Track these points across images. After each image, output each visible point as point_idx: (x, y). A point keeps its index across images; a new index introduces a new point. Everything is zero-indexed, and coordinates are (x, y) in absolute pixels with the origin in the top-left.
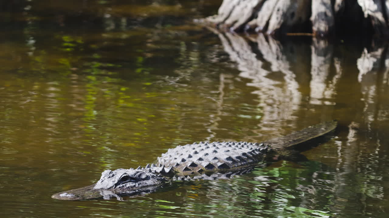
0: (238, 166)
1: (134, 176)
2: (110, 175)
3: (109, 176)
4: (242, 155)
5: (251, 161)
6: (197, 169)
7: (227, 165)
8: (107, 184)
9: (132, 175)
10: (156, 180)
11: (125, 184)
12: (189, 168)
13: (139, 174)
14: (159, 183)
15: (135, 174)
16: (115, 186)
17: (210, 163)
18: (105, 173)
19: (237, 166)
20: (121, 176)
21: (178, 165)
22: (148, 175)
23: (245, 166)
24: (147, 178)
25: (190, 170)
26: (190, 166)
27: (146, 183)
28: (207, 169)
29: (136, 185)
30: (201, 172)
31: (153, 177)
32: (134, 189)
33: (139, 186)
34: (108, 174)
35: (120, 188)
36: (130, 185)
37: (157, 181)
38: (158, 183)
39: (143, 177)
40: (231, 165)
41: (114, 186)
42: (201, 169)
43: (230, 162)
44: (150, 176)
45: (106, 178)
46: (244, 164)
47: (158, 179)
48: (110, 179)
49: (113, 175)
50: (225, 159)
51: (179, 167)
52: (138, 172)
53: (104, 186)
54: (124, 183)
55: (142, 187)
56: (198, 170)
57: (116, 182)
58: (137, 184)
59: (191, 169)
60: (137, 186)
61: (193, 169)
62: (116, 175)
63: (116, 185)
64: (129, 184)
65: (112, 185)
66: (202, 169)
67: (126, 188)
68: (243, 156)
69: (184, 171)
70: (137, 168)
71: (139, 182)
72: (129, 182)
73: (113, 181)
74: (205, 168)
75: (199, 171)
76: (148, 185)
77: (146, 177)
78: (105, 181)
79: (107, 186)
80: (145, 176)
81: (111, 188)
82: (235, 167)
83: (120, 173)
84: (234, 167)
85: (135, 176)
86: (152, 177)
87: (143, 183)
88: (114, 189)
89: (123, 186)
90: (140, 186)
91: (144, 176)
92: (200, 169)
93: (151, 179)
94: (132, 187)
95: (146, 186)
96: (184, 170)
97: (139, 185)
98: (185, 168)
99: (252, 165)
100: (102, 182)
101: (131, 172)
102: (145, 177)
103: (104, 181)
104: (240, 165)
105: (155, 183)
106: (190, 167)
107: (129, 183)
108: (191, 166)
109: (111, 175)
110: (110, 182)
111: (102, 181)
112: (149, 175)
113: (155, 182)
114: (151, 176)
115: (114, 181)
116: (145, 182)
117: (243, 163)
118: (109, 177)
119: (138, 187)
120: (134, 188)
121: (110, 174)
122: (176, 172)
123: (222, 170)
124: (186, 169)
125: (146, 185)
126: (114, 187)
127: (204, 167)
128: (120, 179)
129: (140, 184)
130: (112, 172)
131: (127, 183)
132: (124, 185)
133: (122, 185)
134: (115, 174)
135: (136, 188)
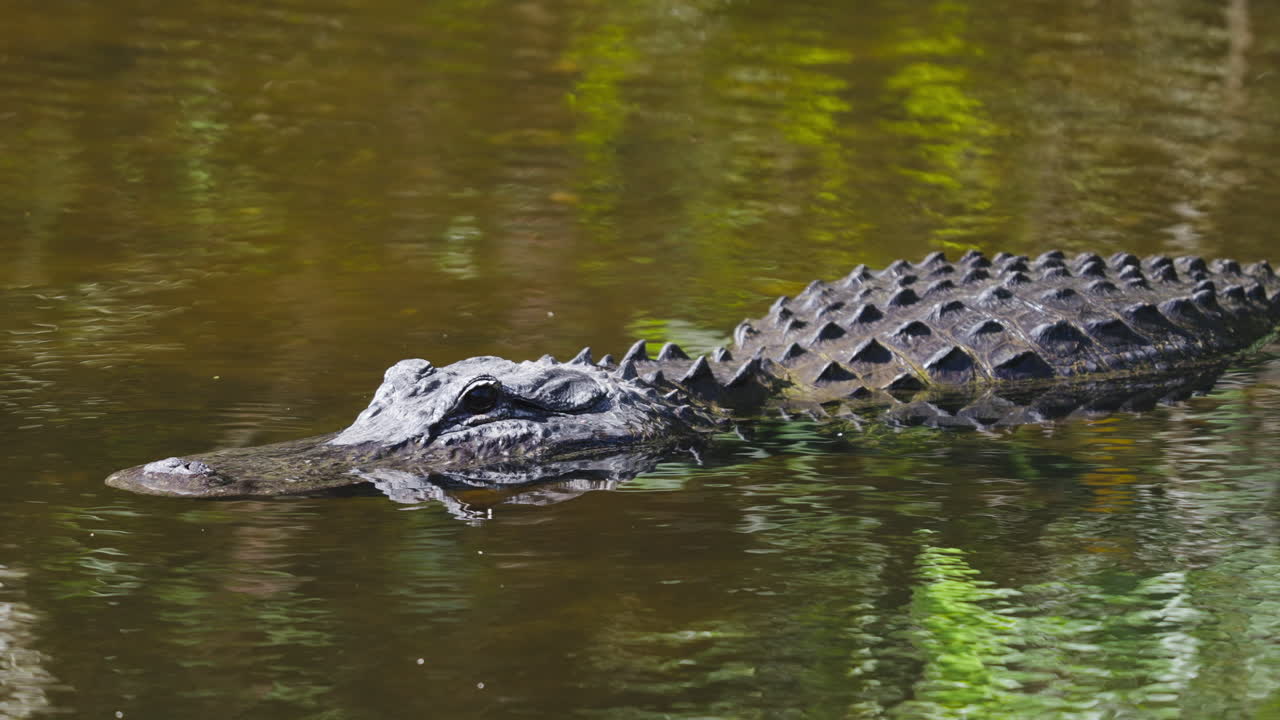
0: (1099, 370)
1: (533, 391)
2: (418, 384)
3: (411, 390)
6: (886, 375)
7: (1044, 363)
8: (393, 425)
9: (520, 388)
10: (644, 416)
11: (479, 427)
12: (850, 370)
13: (557, 382)
14: (656, 428)
15: (540, 383)
16: (427, 436)
17: (957, 350)
18: (399, 372)
19: (1094, 366)
20: (461, 389)
21: (797, 351)
22: (603, 389)
24: (599, 403)
25: (852, 377)
26: (854, 359)
27: (585, 429)
28: (937, 379)
29: (530, 434)
30: (904, 392)
31: (628, 400)
32: (522, 459)
33: (548, 439)
34: (412, 377)
35: (451, 448)
36: (504, 433)
37: (643, 421)
38: (651, 430)
39: (580, 397)
40: (1062, 364)
41: (421, 436)
42: (906, 373)
43: (1063, 348)
44: (613, 395)
45: (397, 395)
47: (652, 414)
48: (414, 400)
49: (435, 385)
52: (552, 375)
53: (376, 434)
54: (474, 424)
55: (558, 449)
56: (891, 382)
57: (436, 419)
58: (538, 428)
59: (859, 376)
60: (536, 439)
61: (870, 375)
62: (449, 382)
63: (435, 430)
64: (501, 430)
65: (417, 432)
66: (914, 374)
67: (482, 446)
69: (821, 382)
70: (574, 356)
71: (551, 422)
72: (501, 418)
73: (423, 413)
74: (932, 374)
75: (896, 385)
77: (592, 399)
78: (393, 411)
79: (392, 434)
80: (590, 395)
81: (410, 444)
82: (1085, 370)
83: (465, 375)
84: (1078, 375)
85: (537, 393)
86: (625, 400)
87: (573, 427)
88: (424, 451)
89: (468, 437)
90: (553, 438)
91: (582, 393)
92: (899, 377)
93: (617, 408)
94: (510, 443)
95: (584, 443)
96: (818, 380)
97: (547, 433)
98: (825, 367)
100: (375, 414)
101: (520, 375)
102: (586, 399)
103: (383, 412)
104: (1114, 366)
105: (632, 427)
106: (856, 363)
107: (499, 423)
108: (864, 360)
109: (424, 384)
110: (409, 416)
111: (377, 408)
112: (612, 391)
113: (636, 425)
114: (618, 397)
115: (429, 410)
116: (580, 420)
117: (1128, 355)
118: (414, 394)
119: (542, 444)
120: (522, 453)
121: (419, 378)
122: (781, 384)
123: (1015, 384)
124: (834, 373)
125: (584, 434)
126: (423, 441)
127: (926, 366)
128: (455, 401)
129: (556, 429)
130: (433, 372)
131: (490, 425)
132: (473, 431)
133: (465, 432)
134: (443, 380)
135: (533, 448)
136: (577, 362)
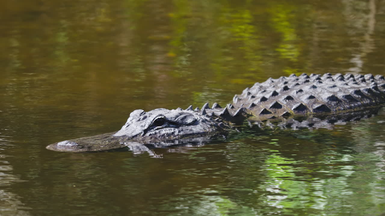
0: (344, 109)
1: (175, 119)
2: (140, 117)
3: (138, 119)
4: (353, 93)
5: (367, 101)
6: (281, 112)
7: (328, 108)
8: (133, 130)
9: (171, 118)
10: (209, 126)
11: (159, 130)
12: (270, 111)
13: (182, 116)
15: (177, 116)
16: (143, 133)
17: (302, 104)
18: (134, 114)
19: (343, 109)
20: (153, 119)
21: (253, 105)
22: (196, 118)
23: (355, 110)
24: (195, 122)
25: (270, 113)
26: (271, 107)
27: (191, 130)
28: (296, 113)
29: (174, 132)
30: (286, 117)
31: (204, 121)
32: (172, 139)
33: (180, 134)
35: (151, 136)
36: (167, 132)
38: (211, 130)
39: (189, 121)
40: (333, 108)
42: (287, 112)
43: (333, 103)
44: (199, 120)
45: (134, 121)
46: (355, 107)
47: (211, 125)
48: (139, 122)
49: (145, 117)
50: (325, 99)
51: (255, 109)
52: (181, 114)
53: (128, 133)
54: (157, 129)
55: (183, 136)
56: (282, 114)
57: (146, 128)
58: (177, 130)
59: (273, 112)
60: (176, 133)
61: (276, 112)
62: (150, 116)
63: (146, 131)
64: (165, 131)
65: (140, 132)
66: (289, 112)
67: (160, 136)
68: (355, 95)
69: (262, 115)
71: (180, 128)
72: (166, 127)
73: (142, 126)
74: (294, 112)
75: (284, 116)
76: (195, 132)
78: (133, 125)
79: (132, 133)
80: (192, 120)
81: (138, 136)
83: (155, 114)
84: (338, 111)
85: (176, 119)
87: (187, 130)
88: (142, 138)
89: (156, 133)
90: (182, 133)
91: (190, 119)
92: (285, 113)
93: (201, 124)
94: (168, 135)
95: (191, 134)
96: (260, 114)
97: (179, 132)
98: (262, 110)
99: (368, 107)
101: (171, 114)
102: (191, 121)
103: (130, 126)
104: (349, 108)
106: (271, 109)
107: (165, 129)
108: (273, 108)
109: (142, 117)
110: (138, 127)
111: (128, 125)
112: (199, 118)
113: (207, 129)
114: (201, 120)
115: (144, 125)
116: (190, 127)
117: (353, 105)
118: (139, 120)
119: (178, 135)
120: (172, 137)
121: (141, 115)
122: (249, 115)
124: (265, 112)
125: (191, 132)
127: (292, 109)
128: (152, 123)
129: (182, 130)
130: (145, 113)
131: (162, 129)
132: (157, 131)
134: (148, 116)
135: (175, 136)
136: (188, 110)
